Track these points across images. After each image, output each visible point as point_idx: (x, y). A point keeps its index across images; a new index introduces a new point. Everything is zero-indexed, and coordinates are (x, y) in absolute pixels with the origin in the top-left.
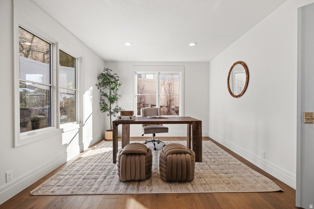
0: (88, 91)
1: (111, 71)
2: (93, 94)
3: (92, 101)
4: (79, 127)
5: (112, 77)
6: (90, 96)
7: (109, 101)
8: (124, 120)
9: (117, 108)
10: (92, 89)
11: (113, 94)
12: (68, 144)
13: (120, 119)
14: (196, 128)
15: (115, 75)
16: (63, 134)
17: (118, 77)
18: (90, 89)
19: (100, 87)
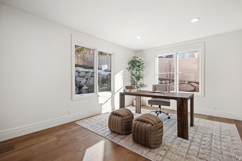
0: (119, 73)
1: (138, 57)
2: (124, 74)
3: (123, 79)
4: (111, 95)
5: (138, 62)
6: (121, 76)
7: (136, 79)
8: (127, 92)
9: (141, 84)
10: (123, 72)
11: (138, 74)
12: (103, 104)
13: (125, 91)
14: (181, 105)
15: (140, 61)
16: (99, 97)
17: (142, 61)
18: (121, 72)
19: (130, 70)
